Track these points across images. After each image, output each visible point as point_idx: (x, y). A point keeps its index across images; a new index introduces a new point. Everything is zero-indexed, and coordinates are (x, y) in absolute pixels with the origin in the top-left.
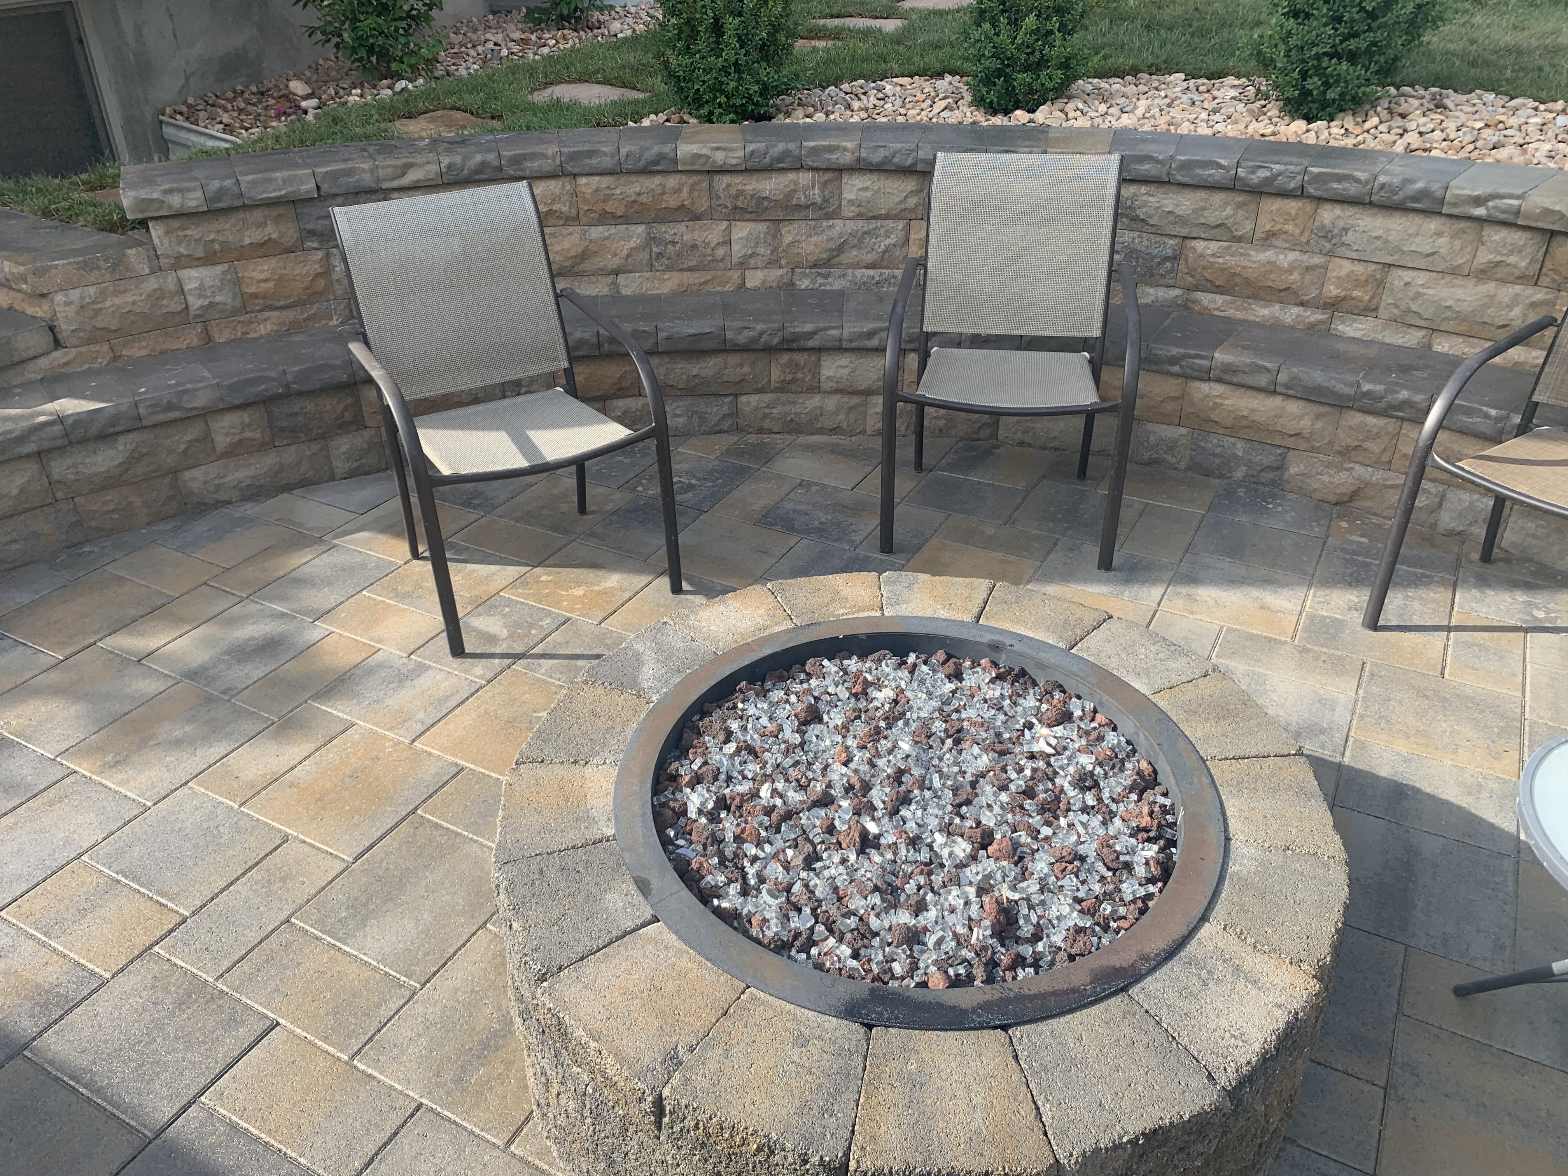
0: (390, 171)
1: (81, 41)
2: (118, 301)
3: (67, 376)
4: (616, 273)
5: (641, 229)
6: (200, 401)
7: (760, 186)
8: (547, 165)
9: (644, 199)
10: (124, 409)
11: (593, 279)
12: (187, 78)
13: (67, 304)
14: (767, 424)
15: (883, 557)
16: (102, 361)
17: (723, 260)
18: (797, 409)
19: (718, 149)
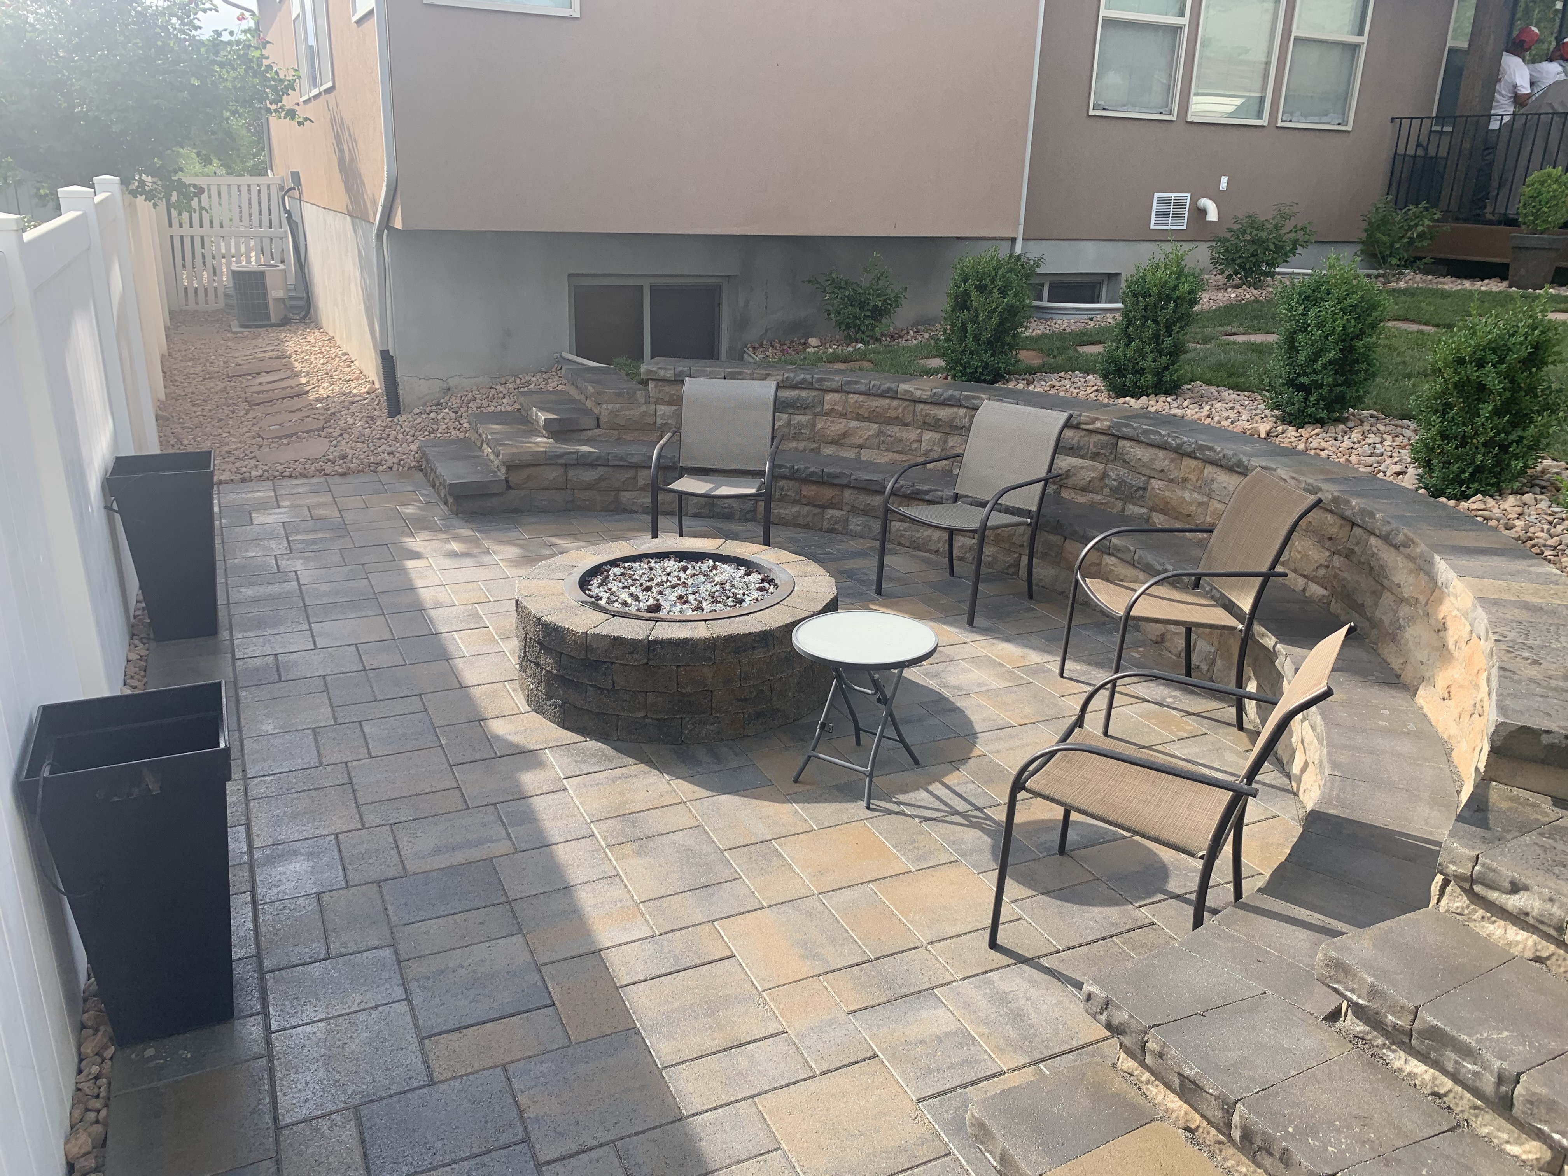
0: (759, 376)
1: (719, 304)
2: (627, 413)
3: (596, 440)
4: (861, 447)
5: (876, 426)
6: (635, 460)
7: (938, 413)
8: (834, 385)
9: (878, 410)
10: (603, 455)
11: (849, 449)
12: (767, 330)
13: (606, 409)
14: (903, 541)
15: (875, 596)
16: (613, 438)
17: (915, 450)
18: (919, 535)
19: (918, 389)
